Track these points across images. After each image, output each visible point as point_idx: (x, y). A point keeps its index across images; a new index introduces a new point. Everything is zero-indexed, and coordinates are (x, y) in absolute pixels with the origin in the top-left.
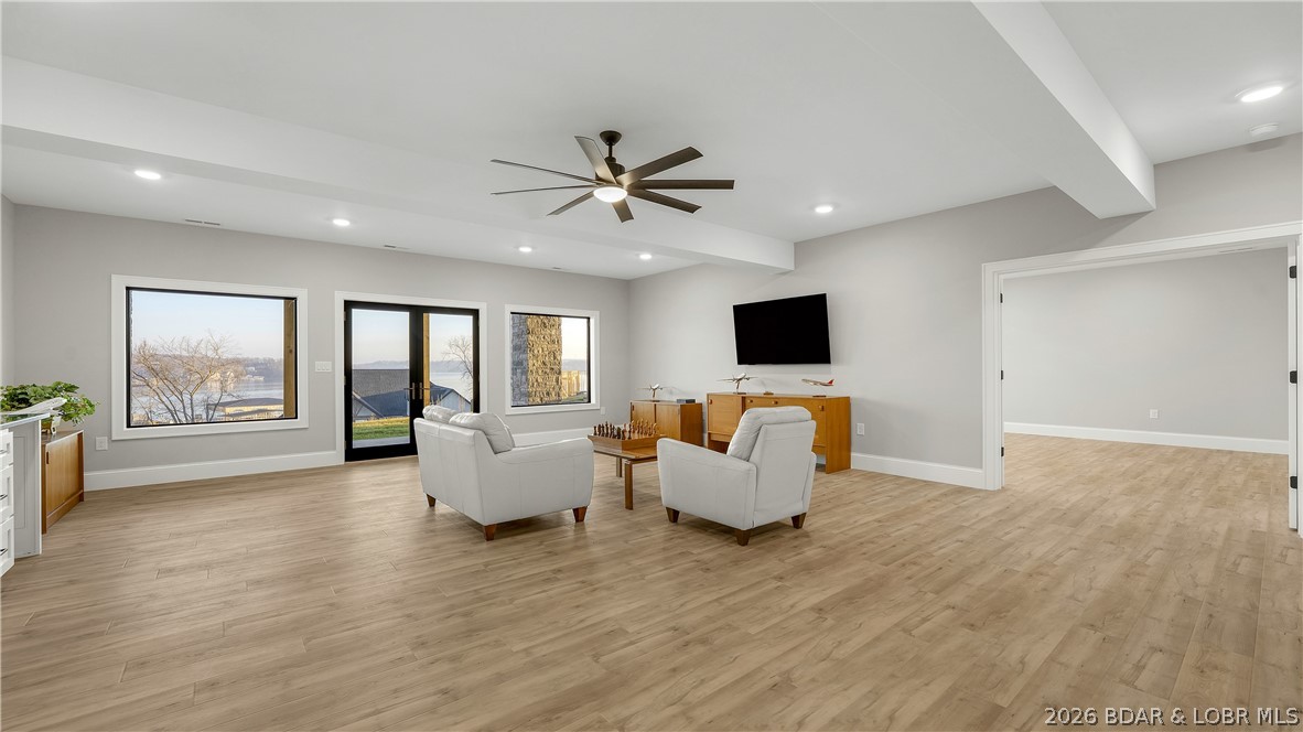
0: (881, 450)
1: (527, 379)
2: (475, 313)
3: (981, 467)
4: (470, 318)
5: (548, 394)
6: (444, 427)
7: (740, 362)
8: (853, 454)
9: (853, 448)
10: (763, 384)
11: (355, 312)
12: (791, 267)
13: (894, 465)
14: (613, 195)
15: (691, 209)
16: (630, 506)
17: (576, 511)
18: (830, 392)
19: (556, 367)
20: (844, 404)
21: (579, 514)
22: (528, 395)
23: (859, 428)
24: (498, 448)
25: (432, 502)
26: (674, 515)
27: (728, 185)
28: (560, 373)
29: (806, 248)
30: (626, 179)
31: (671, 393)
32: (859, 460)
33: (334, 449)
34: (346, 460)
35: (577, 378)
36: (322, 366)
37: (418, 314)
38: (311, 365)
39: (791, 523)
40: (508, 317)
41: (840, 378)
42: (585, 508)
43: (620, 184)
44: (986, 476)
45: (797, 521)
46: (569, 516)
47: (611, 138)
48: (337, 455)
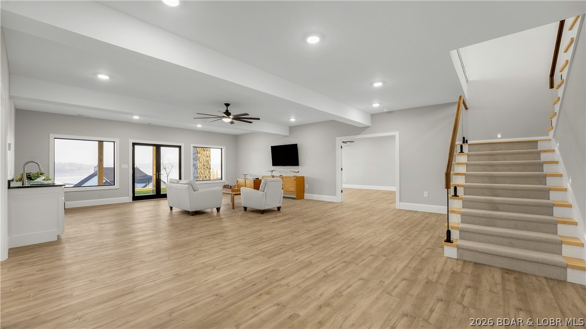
0: (313, 193)
1: (197, 171)
2: (180, 147)
3: (336, 196)
4: (178, 149)
5: (205, 177)
6: (178, 185)
7: (273, 165)
8: (305, 194)
9: (305, 192)
10: (280, 172)
11: (136, 146)
12: (288, 135)
13: (316, 197)
14: (227, 120)
15: (251, 122)
16: (233, 208)
17: (217, 208)
18: (298, 175)
19: (209, 167)
20: (302, 178)
21: (218, 209)
22: (197, 177)
23: (307, 186)
24: (195, 190)
25: (171, 208)
26: (245, 209)
27: (259, 119)
28: (210, 169)
29: (292, 129)
30: (231, 117)
31: (251, 176)
32: (307, 196)
33: (129, 196)
34: (133, 200)
35: (217, 172)
36: (124, 166)
37: (158, 147)
38: (120, 166)
39: (277, 209)
40: (192, 148)
41: (301, 170)
42: (220, 208)
43: (229, 118)
44: (337, 198)
45: (279, 208)
46: (215, 210)
47: (227, 105)
48: (129, 198)
